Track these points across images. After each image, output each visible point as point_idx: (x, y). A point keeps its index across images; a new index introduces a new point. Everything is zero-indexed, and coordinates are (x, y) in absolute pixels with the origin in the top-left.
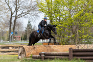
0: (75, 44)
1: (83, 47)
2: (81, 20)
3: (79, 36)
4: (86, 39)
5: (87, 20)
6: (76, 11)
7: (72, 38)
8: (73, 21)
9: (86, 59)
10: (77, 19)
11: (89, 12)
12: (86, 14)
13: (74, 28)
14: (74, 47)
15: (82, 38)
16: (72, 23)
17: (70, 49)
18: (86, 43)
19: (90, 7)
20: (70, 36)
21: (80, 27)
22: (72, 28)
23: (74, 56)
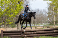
1: (10, 29)
2: (8, 13)
6: (5, 7)
11: (13, 8)
15: (9, 24)
17: (1, 31)
18: (12, 27)
19: (14, 5)
20: (2, 23)
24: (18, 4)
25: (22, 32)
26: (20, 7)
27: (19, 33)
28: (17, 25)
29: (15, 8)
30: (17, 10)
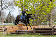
0: (37, 25)
1: (42, 27)
2: (41, 11)
3: (40, 20)
4: (43, 22)
5: (44, 11)
6: (37, 5)
7: (35, 22)
8: (35, 11)
9: (43, 34)
10: (38, 10)
11: (45, 6)
12: (44, 7)
13: (36, 15)
14: (37, 27)
15: (41, 22)
16: (35, 12)
17: (34, 28)
18: (44, 25)
19: (46, 3)
20: (34, 21)
21: (40, 15)
22: (35, 15)
23: (36, 32)
24: (50, 2)
25: (54, 30)
26: (52, 5)
27: (51, 31)
28: (49, 23)
29: (47, 6)
30: (49, 8)
